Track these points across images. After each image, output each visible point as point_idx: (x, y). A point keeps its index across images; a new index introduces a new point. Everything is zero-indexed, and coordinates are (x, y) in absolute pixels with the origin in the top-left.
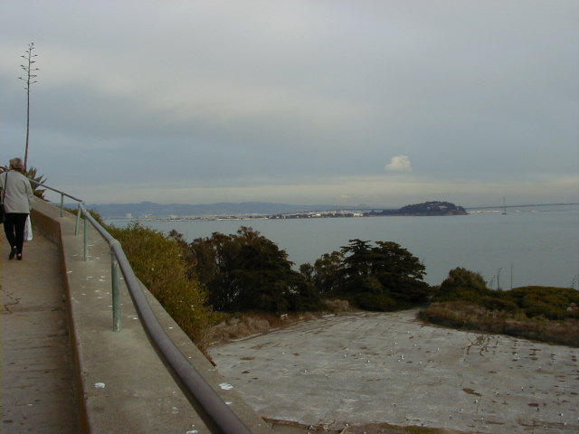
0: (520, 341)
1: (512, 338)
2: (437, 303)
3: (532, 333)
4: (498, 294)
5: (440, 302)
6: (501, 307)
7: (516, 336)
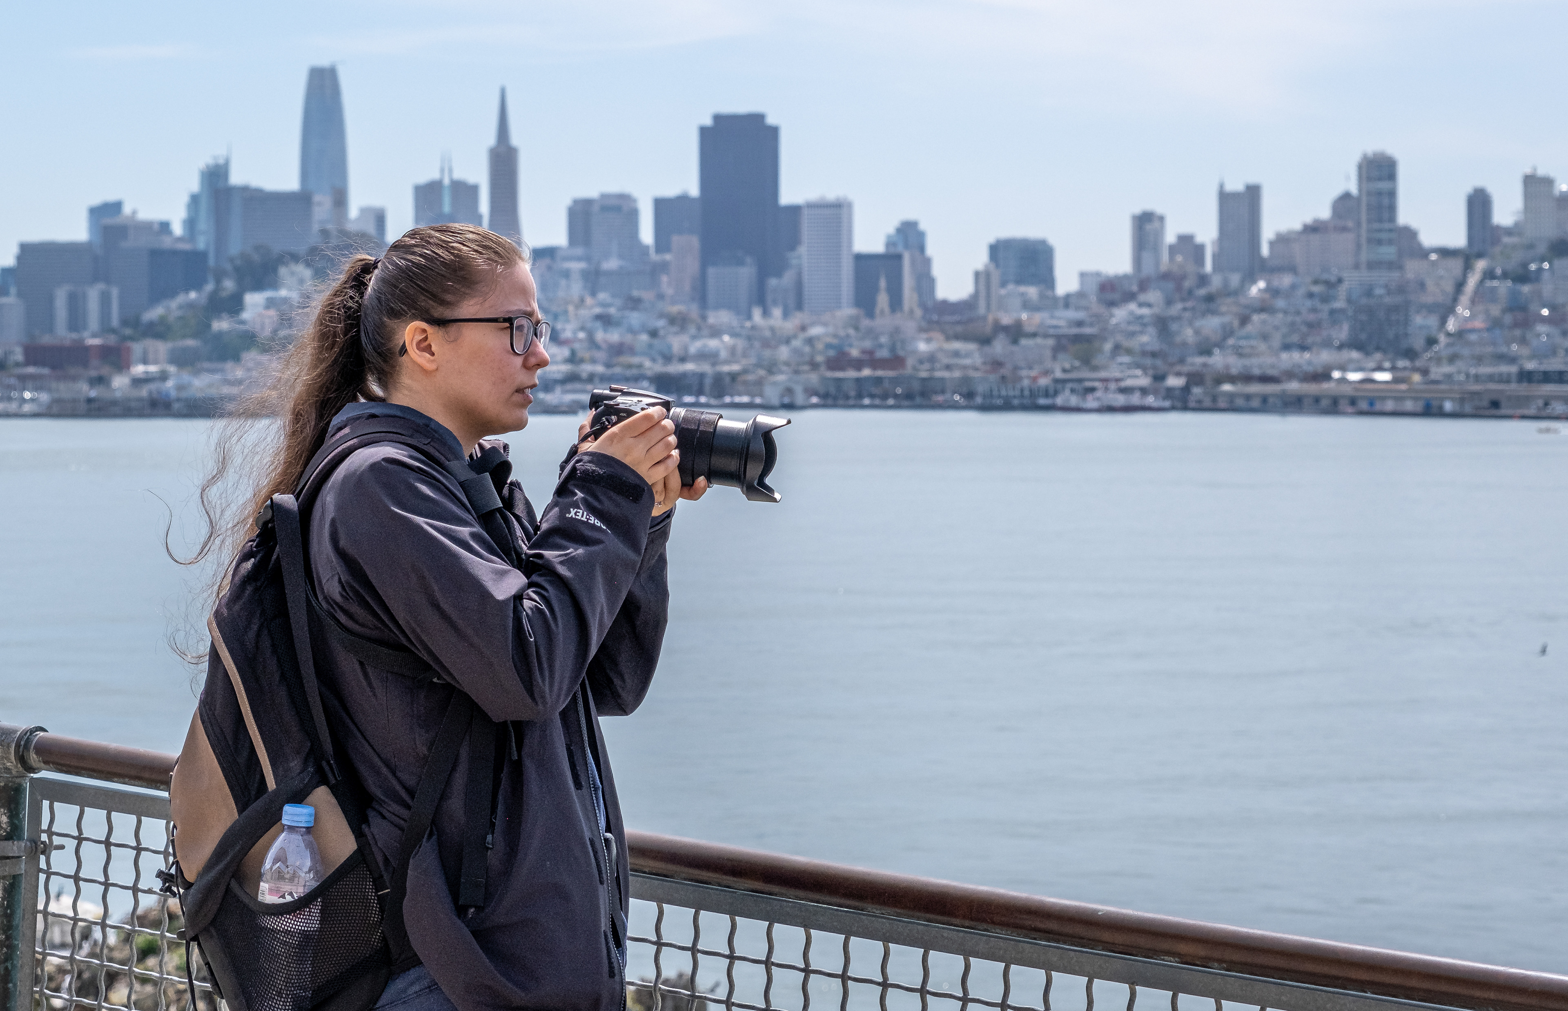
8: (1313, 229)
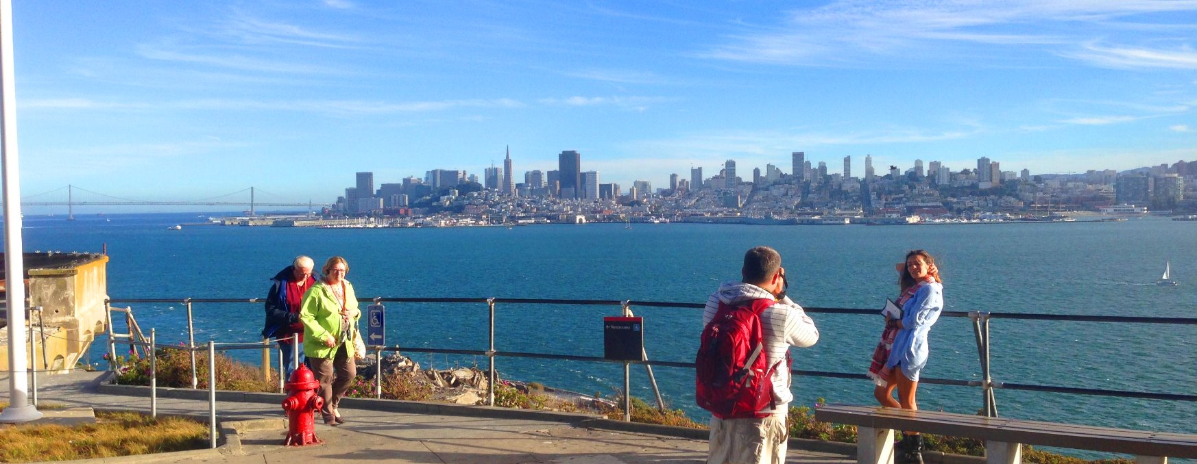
8: (715, 178)
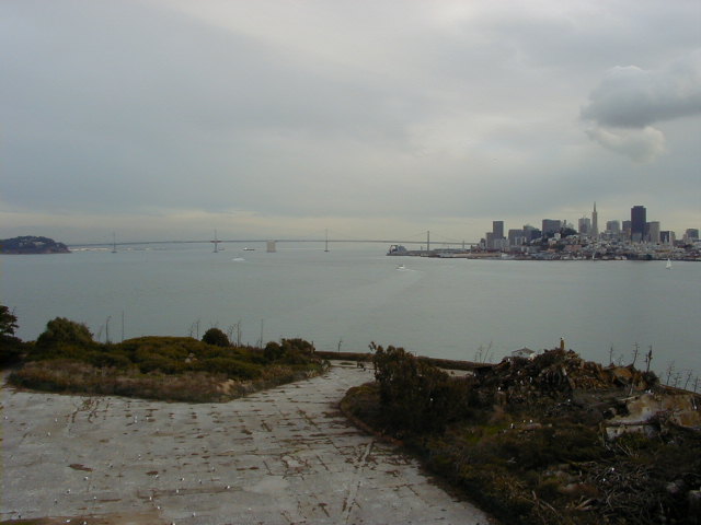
0: (135, 402)
1: (125, 398)
2: (32, 363)
3: (147, 391)
4: (106, 348)
5: (37, 360)
6: (111, 362)
7: (129, 396)
